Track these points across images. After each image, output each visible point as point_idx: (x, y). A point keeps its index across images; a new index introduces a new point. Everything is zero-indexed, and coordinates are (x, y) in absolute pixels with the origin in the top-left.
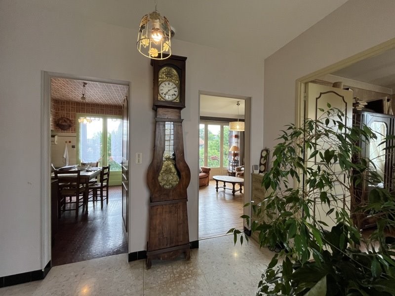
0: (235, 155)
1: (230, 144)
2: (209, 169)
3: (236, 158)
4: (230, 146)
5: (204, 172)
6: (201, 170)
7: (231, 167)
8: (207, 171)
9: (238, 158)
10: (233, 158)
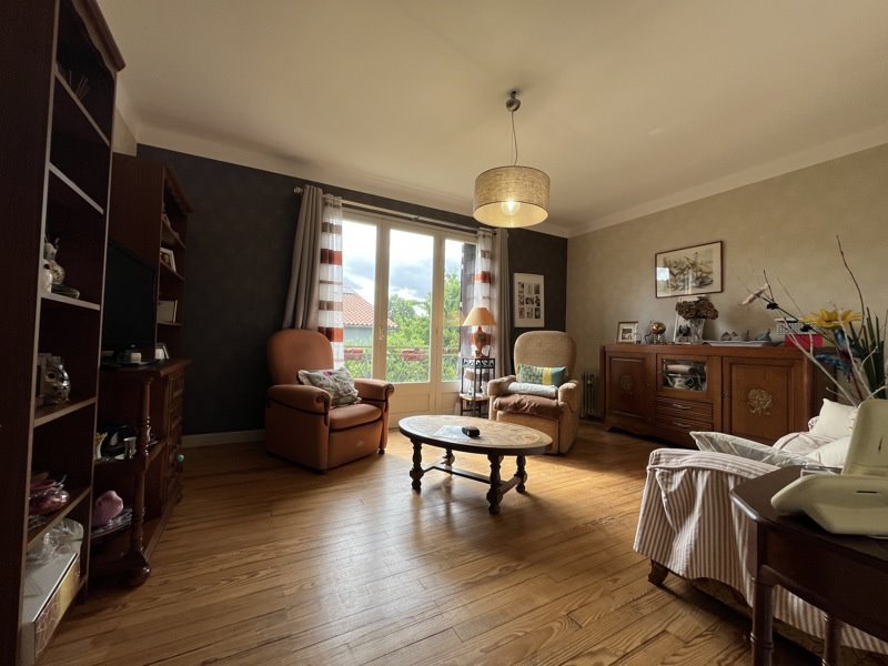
0: (483, 339)
1: (465, 305)
2: (389, 389)
3: (485, 352)
4: (464, 311)
5: (365, 401)
6: (356, 392)
7: (468, 384)
8: (377, 397)
9: (493, 351)
10: (474, 348)
